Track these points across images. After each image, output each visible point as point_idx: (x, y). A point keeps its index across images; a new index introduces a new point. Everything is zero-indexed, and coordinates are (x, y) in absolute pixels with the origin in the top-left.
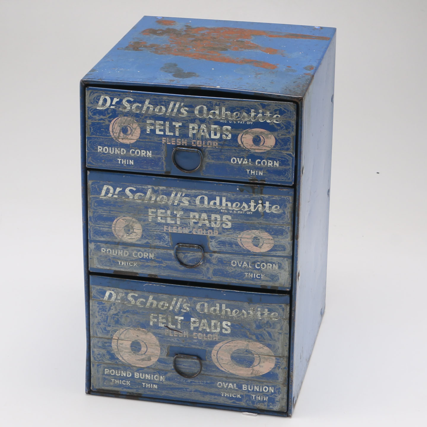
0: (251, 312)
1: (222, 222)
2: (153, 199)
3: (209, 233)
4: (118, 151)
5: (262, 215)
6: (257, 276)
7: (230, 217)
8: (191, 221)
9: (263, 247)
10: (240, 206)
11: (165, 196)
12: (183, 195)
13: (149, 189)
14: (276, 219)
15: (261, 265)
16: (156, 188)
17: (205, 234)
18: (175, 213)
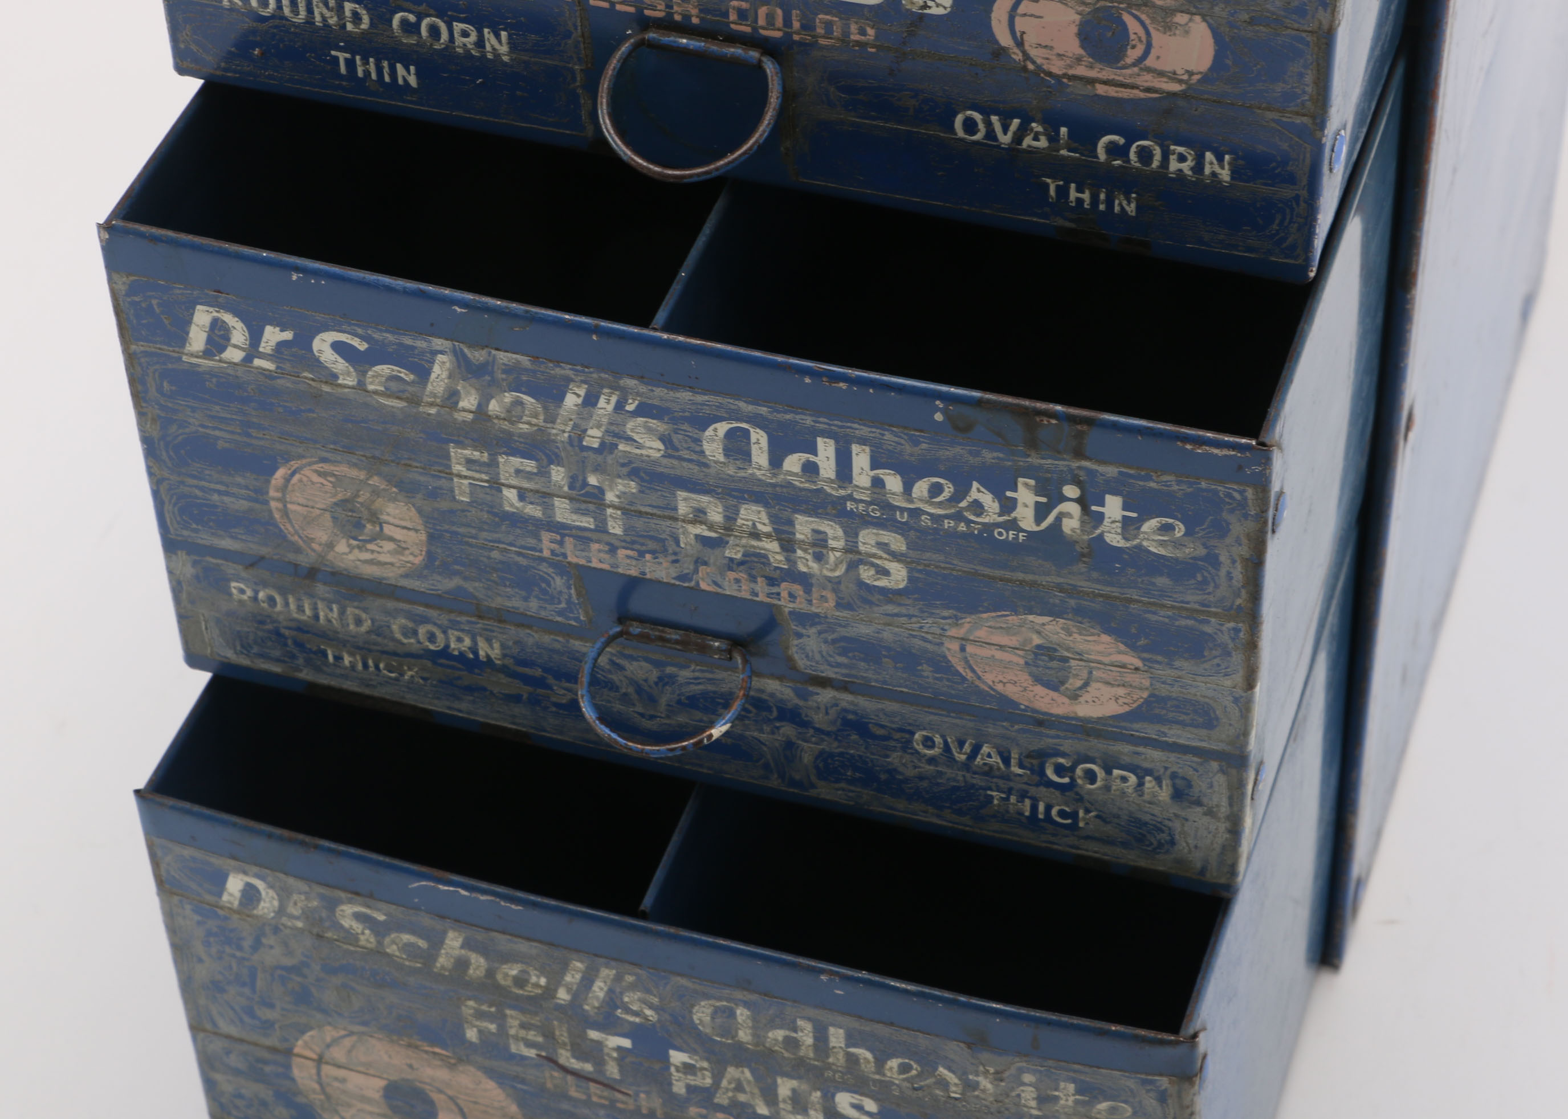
0: (985, 1083)
1: (855, 558)
2: (463, 404)
3: (784, 594)
4: (327, 14)
5: (1083, 555)
6: (1054, 812)
7: (898, 543)
8: (686, 533)
9: (1086, 697)
10: (956, 498)
11: (527, 399)
12: (630, 407)
13: (442, 352)
14: (1162, 581)
15: (1079, 771)
16: (478, 356)
17: (762, 598)
18: (593, 480)
